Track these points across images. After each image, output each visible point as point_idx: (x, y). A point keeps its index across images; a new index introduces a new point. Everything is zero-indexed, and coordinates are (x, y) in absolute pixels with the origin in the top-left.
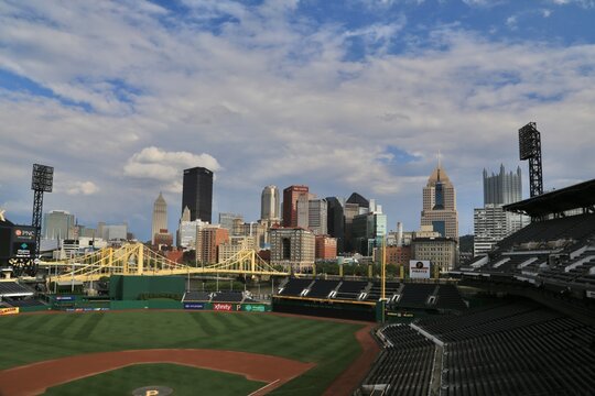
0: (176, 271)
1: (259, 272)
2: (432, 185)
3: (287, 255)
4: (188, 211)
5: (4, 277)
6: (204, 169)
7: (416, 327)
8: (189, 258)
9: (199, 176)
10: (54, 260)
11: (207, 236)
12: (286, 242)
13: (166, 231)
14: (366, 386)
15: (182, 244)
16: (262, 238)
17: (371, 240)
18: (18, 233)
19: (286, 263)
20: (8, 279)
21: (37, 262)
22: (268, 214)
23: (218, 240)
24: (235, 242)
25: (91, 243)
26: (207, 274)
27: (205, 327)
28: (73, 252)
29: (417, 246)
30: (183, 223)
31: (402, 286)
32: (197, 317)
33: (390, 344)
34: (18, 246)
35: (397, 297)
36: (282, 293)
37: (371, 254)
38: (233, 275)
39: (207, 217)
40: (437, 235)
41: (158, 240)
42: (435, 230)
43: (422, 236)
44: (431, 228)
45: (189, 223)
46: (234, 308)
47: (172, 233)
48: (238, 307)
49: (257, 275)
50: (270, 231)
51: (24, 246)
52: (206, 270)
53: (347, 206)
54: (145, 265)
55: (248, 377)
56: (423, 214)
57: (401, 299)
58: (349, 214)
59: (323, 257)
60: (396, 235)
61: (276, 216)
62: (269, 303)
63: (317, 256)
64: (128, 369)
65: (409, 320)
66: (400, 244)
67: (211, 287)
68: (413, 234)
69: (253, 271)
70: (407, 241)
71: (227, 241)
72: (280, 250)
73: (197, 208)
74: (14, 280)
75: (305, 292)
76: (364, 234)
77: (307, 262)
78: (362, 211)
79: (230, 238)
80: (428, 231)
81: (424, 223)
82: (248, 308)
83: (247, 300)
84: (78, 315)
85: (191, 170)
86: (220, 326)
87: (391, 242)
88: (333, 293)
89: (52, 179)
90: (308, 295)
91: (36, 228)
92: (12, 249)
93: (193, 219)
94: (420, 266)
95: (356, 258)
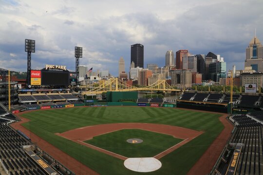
0: (132, 90)
1: (167, 90)
2: (251, 46)
3: (179, 82)
4: (133, 63)
5: (67, 92)
6: (140, 44)
7: (250, 117)
8: (135, 84)
9: (137, 48)
10: (82, 86)
11: (143, 74)
12: (178, 76)
13: (125, 72)
14: (230, 143)
15: (132, 78)
16: (167, 75)
17: (218, 74)
18: (71, 75)
19: (179, 86)
20: (69, 93)
21: (78, 86)
22: (169, 63)
23: (147, 76)
24: (155, 76)
25: (95, 78)
26: (145, 90)
27: (149, 113)
28: (88, 82)
29: (243, 77)
30: (132, 69)
31: (241, 96)
32: (144, 109)
33: (237, 124)
34: (71, 80)
35: (239, 101)
36: (181, 99)
37: (219, 81)
38: (155, 91)
39: (142, 66)
40: (254, 71)
41: (121, 77)
42: (253, 69)
43: (246, 72)
44: (251, 68)
45: (134, 68)
46: (159, 106)
47: (127, 73)
48: (161, 105)
49: (166, 91)
50: (170, 71)
51: (73, 80)
52: (144, 89)
53: (206, 59)
54: (119, 87)
55: (174, 137)
56: (246, 61)
57: (241, 103)
58: (208, 62)
59: (195, 83)
60: (232, 71)
61: (172, 64)
62: (175, 104)
63: (193, 82)
64: (122, 131)
65: (246, 113)
66: (234, 76)
67: (149, 96)
68: (241, 71)
69: (164, 89)
70: (237, 75)
71: (151, 76)
72: (176, 80)
73: (137, 62)
74: (70, 94)
75: (192, 99)
76: (215, 71)
77: (188, 85)
78: (213, 61)
79: (153, 74)
80: (249, 69)
81: (246, 65)
82: (166, 105)
83: (165, 102)
84: (96, 108)
85: (134, 45)
86: (155, 114)
87: (229, 75)
88: (206, 99)
89: (82, 52)
90: (194, 100)
91: (77, 73)
92: (69, 81)
93: (136, 67)
94: (250, 87)
95: (211, 83)
